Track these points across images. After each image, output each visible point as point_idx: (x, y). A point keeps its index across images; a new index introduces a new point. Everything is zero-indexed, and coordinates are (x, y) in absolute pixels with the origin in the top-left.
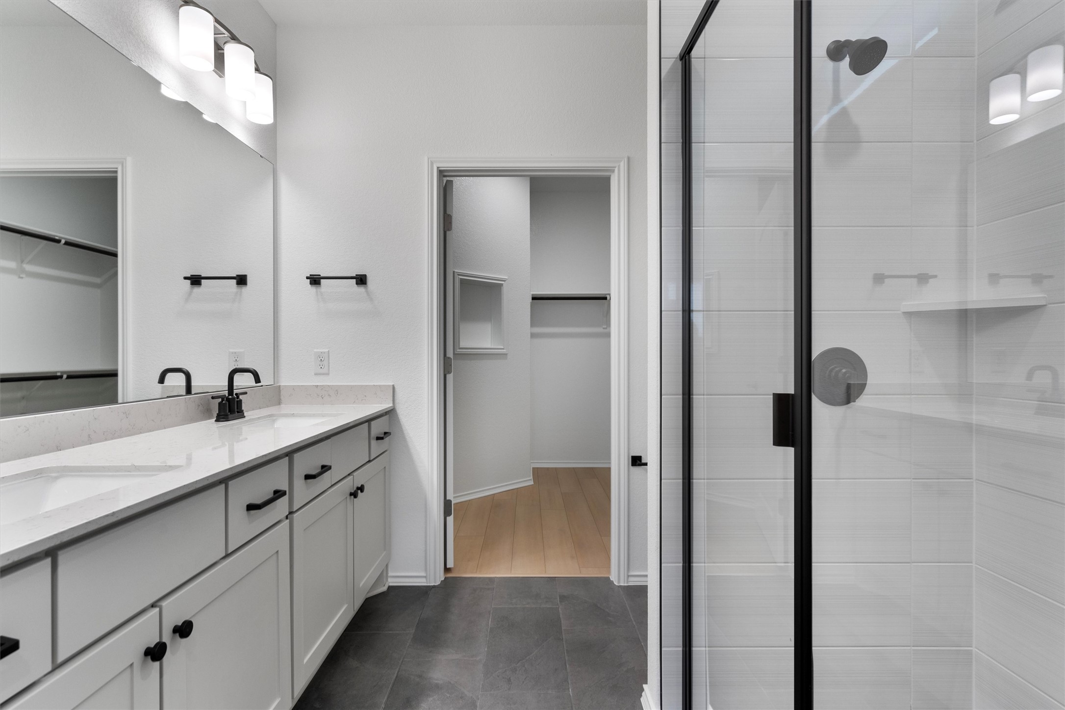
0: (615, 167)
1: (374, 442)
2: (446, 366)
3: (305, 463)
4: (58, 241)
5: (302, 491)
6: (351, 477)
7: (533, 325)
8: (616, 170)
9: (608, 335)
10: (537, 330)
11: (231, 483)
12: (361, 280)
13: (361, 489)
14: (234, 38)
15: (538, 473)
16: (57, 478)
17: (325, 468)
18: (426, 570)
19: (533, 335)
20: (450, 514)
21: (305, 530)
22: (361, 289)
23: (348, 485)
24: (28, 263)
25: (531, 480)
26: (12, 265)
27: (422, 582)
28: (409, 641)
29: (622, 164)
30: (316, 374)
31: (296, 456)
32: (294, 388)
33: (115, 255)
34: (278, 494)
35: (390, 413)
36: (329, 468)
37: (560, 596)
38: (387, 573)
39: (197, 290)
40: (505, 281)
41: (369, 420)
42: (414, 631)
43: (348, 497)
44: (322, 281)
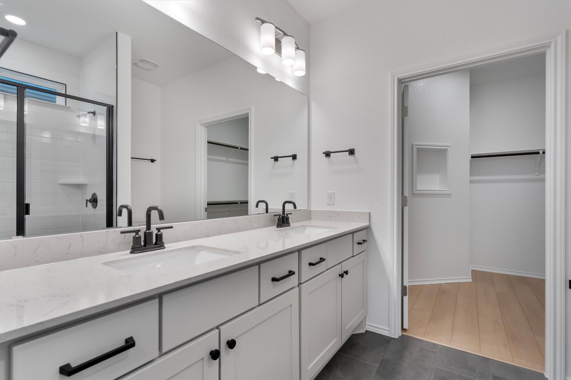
0: (552, 42)
1: (356, 245)
2: (404, 202)
3: (310, 256)
4: (238, 148)
5: (307, 273)
6: (340, 265)
7: (471, 174)
8: (553, 45)
9: (543, 180)
10: (474, 178)
11: (262, 265)
12: (352, 152)
13: (346, 273)
14: (285, 34)
15: (475, 273)
16: (200, 251)
17: (322, 260)
18: (389, 327)
19: (471, 182)
20: (406, 295)
21: (309, 294)
22: (352, 157)
23: (338, 270)
24: (230, 158)
25: (470, 278)
26: (224, 159)
27: (386, 334)
28: (375, 372)
29: (559, 38)
30: (328, 205)
31: (303, 252)
32: (317, 212)
33: (248, 150)
34: (291, 273)
35: (367, 229)
36: (324, 260)
37: (493, 376)
38: (365, 322)
39: (277, 163)
40: (449, 147)
41: (353, 233)
42: (378, 366)
43: (338, 276)
44: (331, 154)
